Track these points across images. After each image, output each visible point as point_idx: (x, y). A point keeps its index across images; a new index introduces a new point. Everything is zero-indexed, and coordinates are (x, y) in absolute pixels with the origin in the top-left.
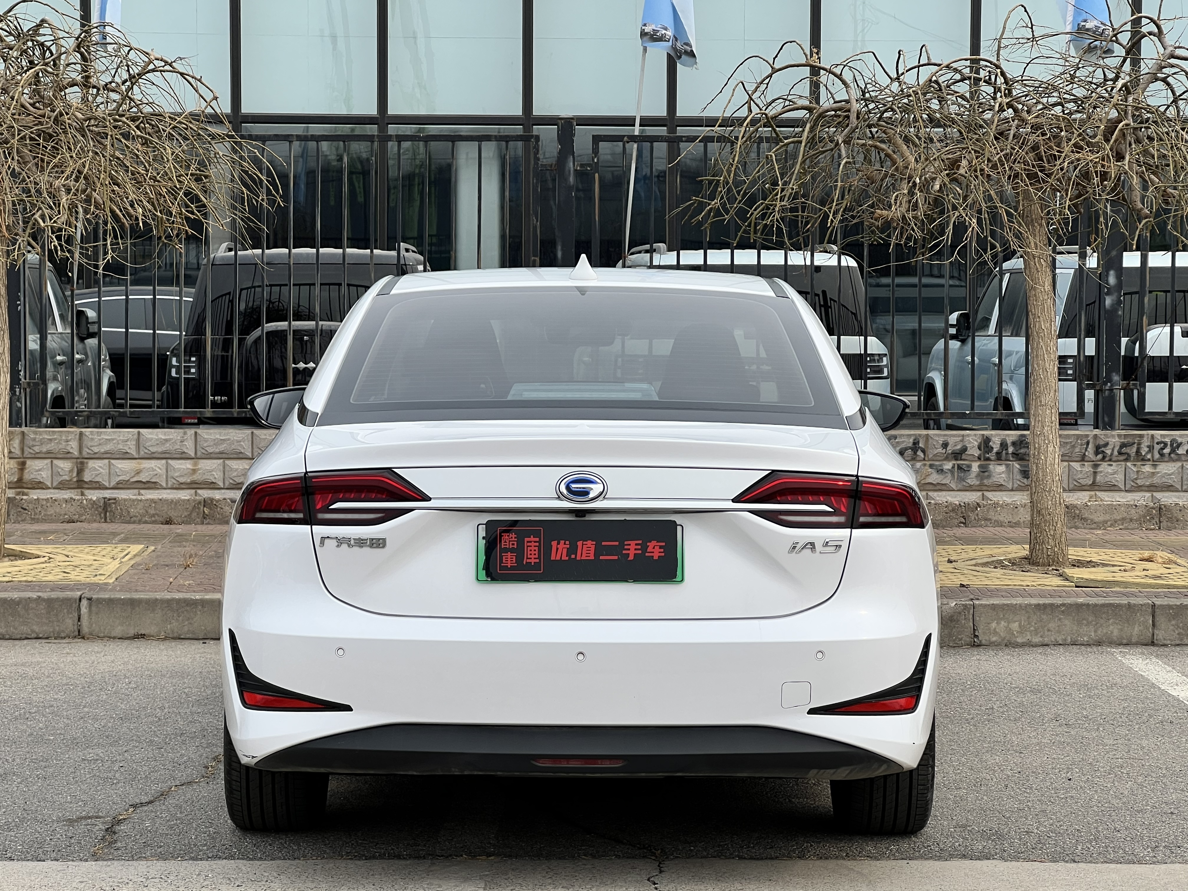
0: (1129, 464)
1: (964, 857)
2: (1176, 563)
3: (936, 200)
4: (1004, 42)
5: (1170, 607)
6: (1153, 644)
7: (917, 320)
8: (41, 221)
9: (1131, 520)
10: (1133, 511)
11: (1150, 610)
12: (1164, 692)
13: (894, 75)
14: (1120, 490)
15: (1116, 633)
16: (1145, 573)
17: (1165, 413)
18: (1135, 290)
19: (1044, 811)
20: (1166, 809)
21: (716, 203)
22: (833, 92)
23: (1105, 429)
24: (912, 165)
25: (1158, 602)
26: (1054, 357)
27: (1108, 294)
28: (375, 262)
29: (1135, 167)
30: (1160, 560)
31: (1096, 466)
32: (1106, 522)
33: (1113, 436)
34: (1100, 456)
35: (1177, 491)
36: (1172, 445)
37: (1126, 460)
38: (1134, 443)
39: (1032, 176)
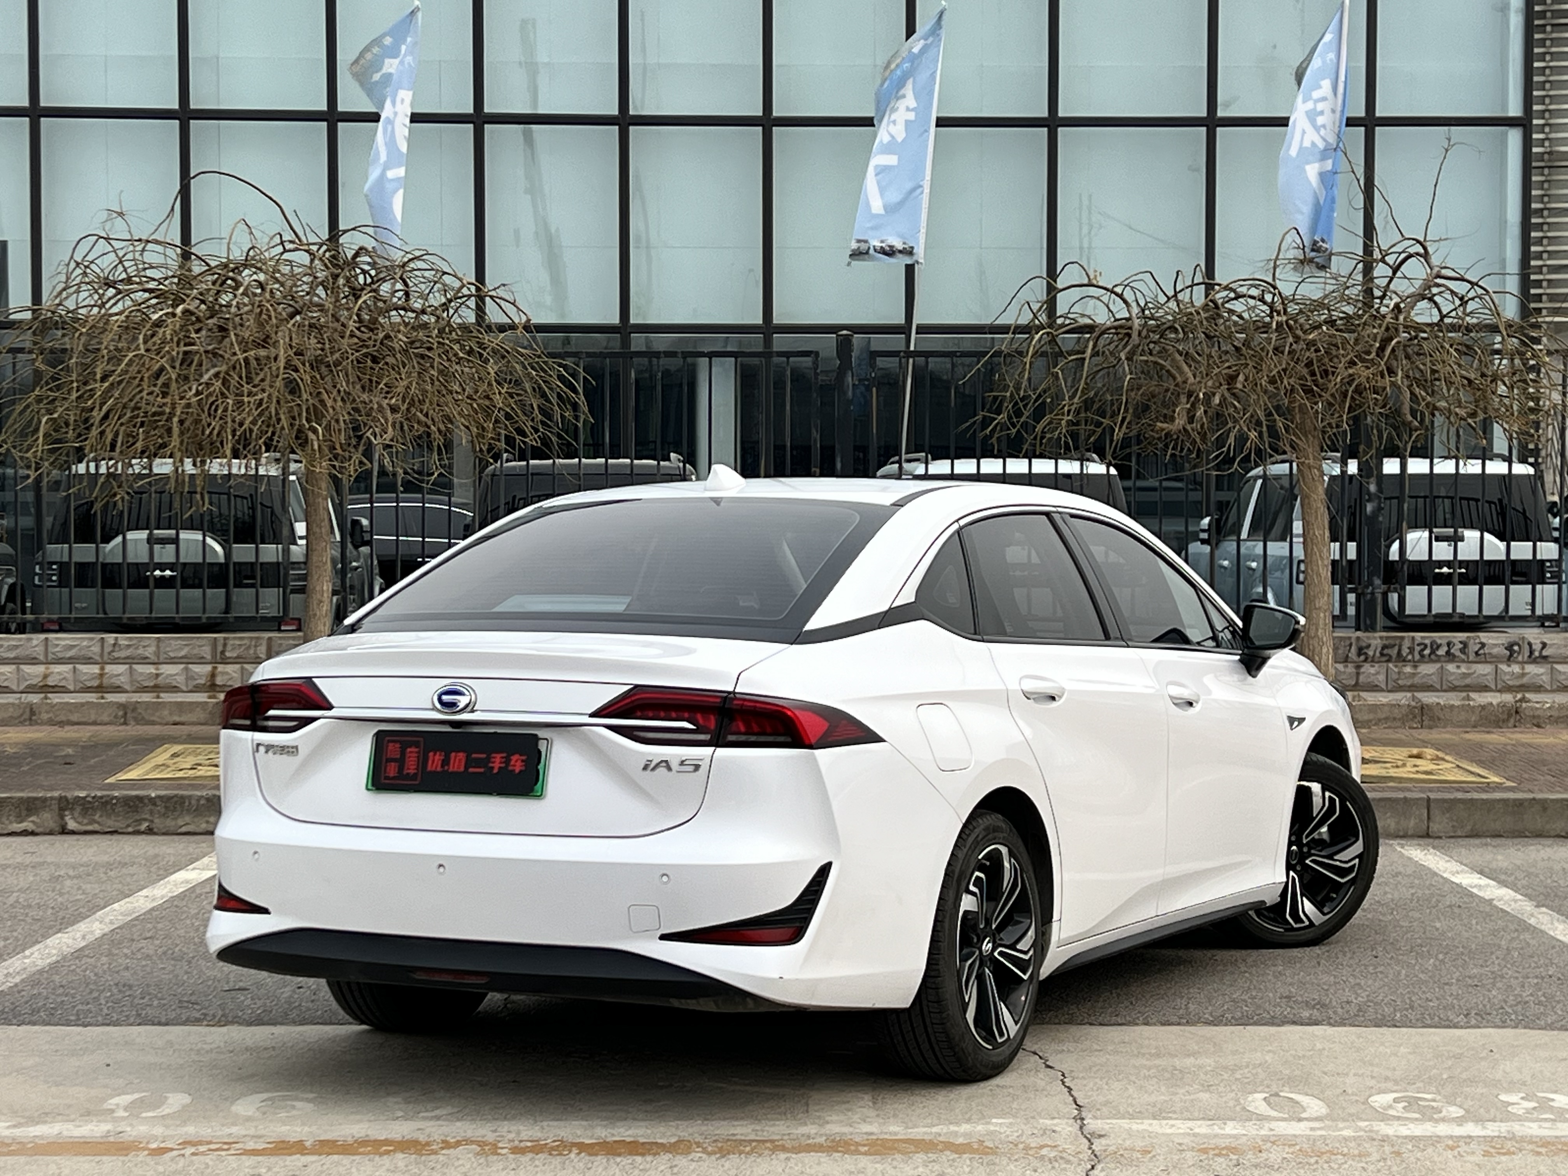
0: (1391, 665)
1: (1294, 1023)
2: (1443, 759)
3: (1218, 415)
4: (1278, 263)
5: (1444, 801)
6: (1428, 835)
7: (1184, 524)
8: (372, 439)
9: (1395, 719)
10: (1396, 711)
11: (1425, 804)
12: (1446, 880)
13: (1171, 293)
14: (1382, 690)
15: (1393, 825)
16: (1416, 769)
17: (1424, 616)
18: (1394, 495)
19: (1359, 984)
20: (1470, 981)
21: (1002, 417)
22: (1114, 311)
23: (1366, 630)
24: (1191, 380)
25: (1432, 796)
26: (1328, 562)
27: (1369, 501)
28: (662, 472)
29: (1406, 382)
30: (1429, 757)
31: (1358, 667)
32: (1370, 721)
33: (1375, 638)
34: (1362, 658)
35: (1437, 691)
36: (1432, 647)
37: (1388, 661)
38: (1395, 645)
39: (1308, 391)
